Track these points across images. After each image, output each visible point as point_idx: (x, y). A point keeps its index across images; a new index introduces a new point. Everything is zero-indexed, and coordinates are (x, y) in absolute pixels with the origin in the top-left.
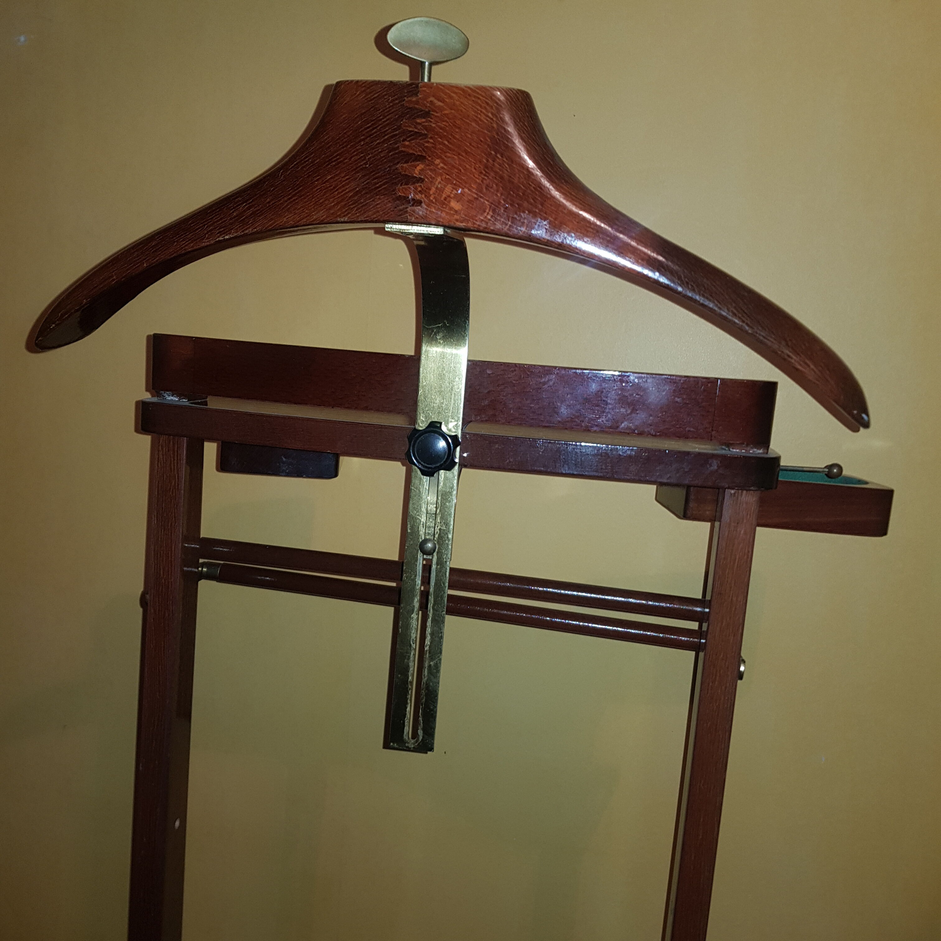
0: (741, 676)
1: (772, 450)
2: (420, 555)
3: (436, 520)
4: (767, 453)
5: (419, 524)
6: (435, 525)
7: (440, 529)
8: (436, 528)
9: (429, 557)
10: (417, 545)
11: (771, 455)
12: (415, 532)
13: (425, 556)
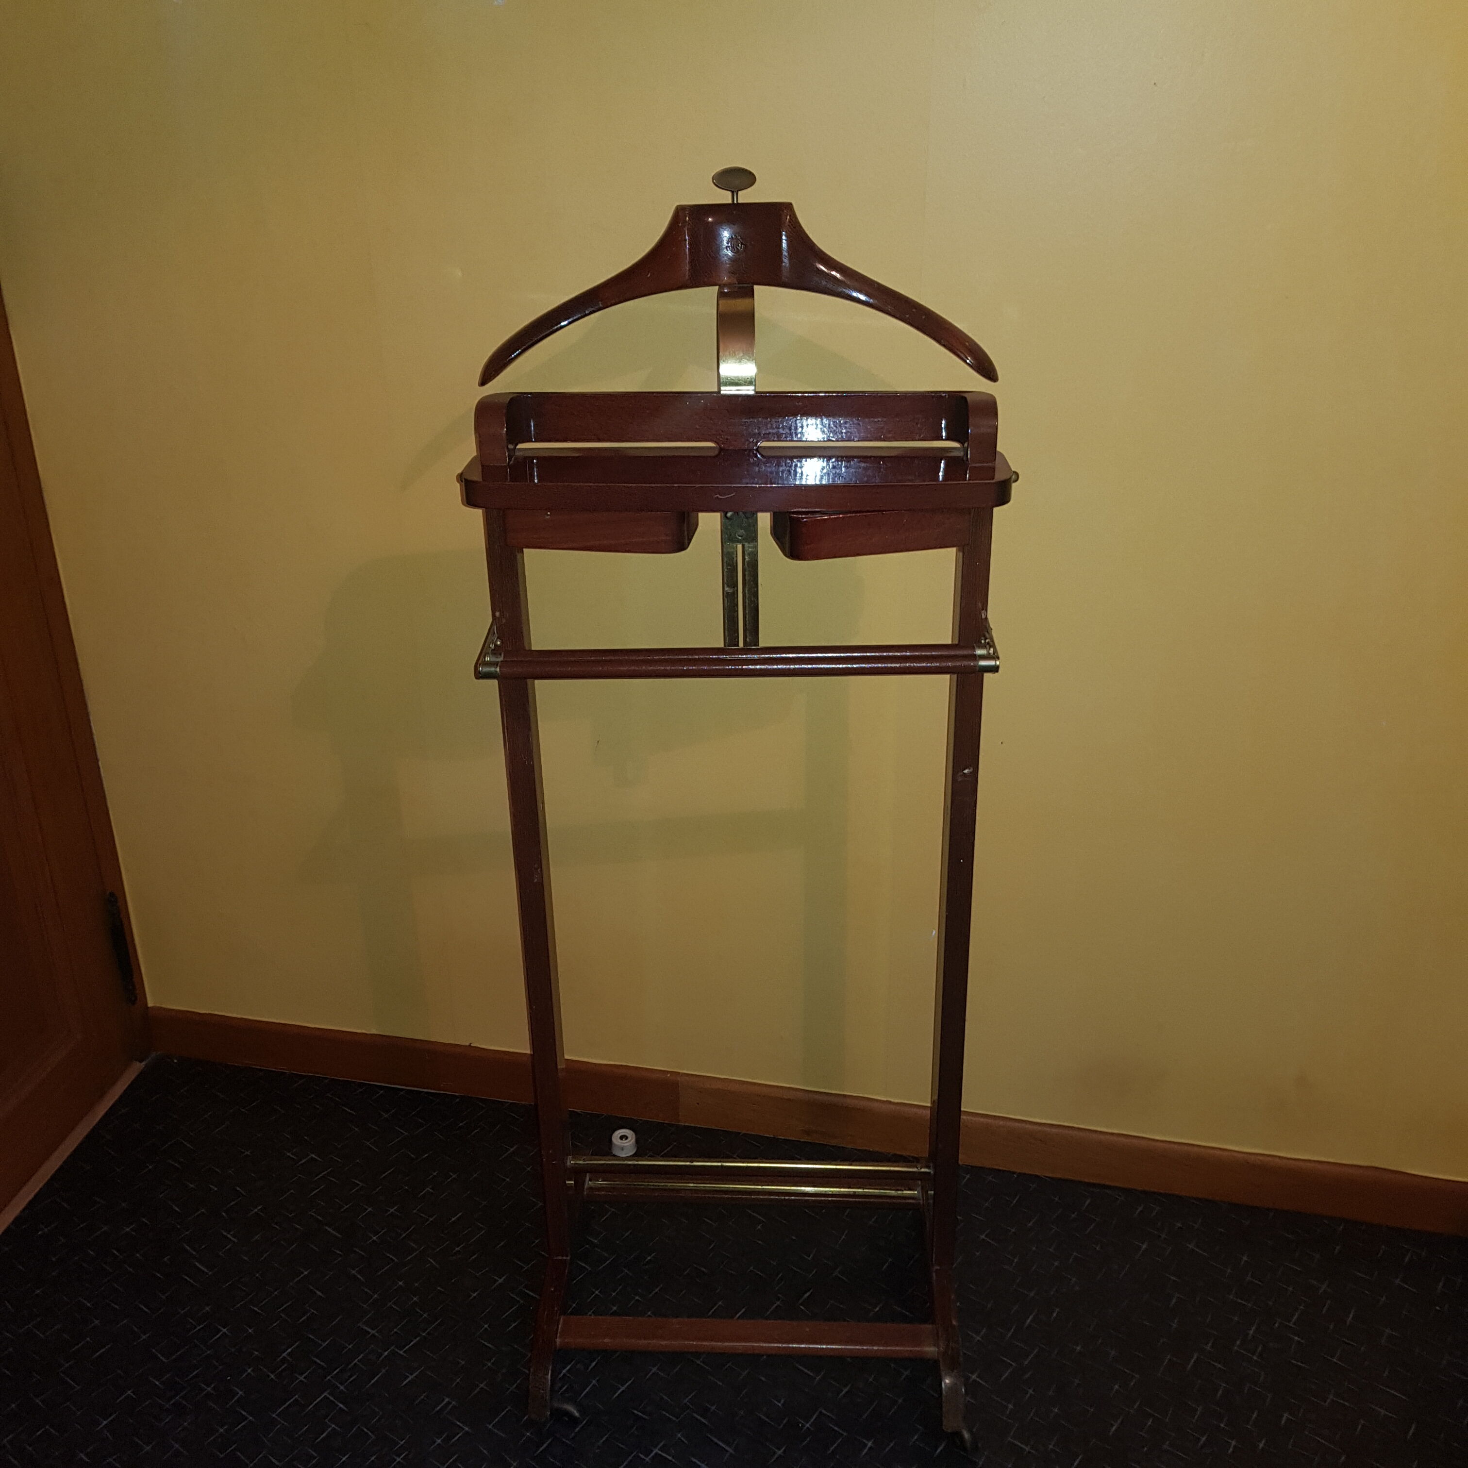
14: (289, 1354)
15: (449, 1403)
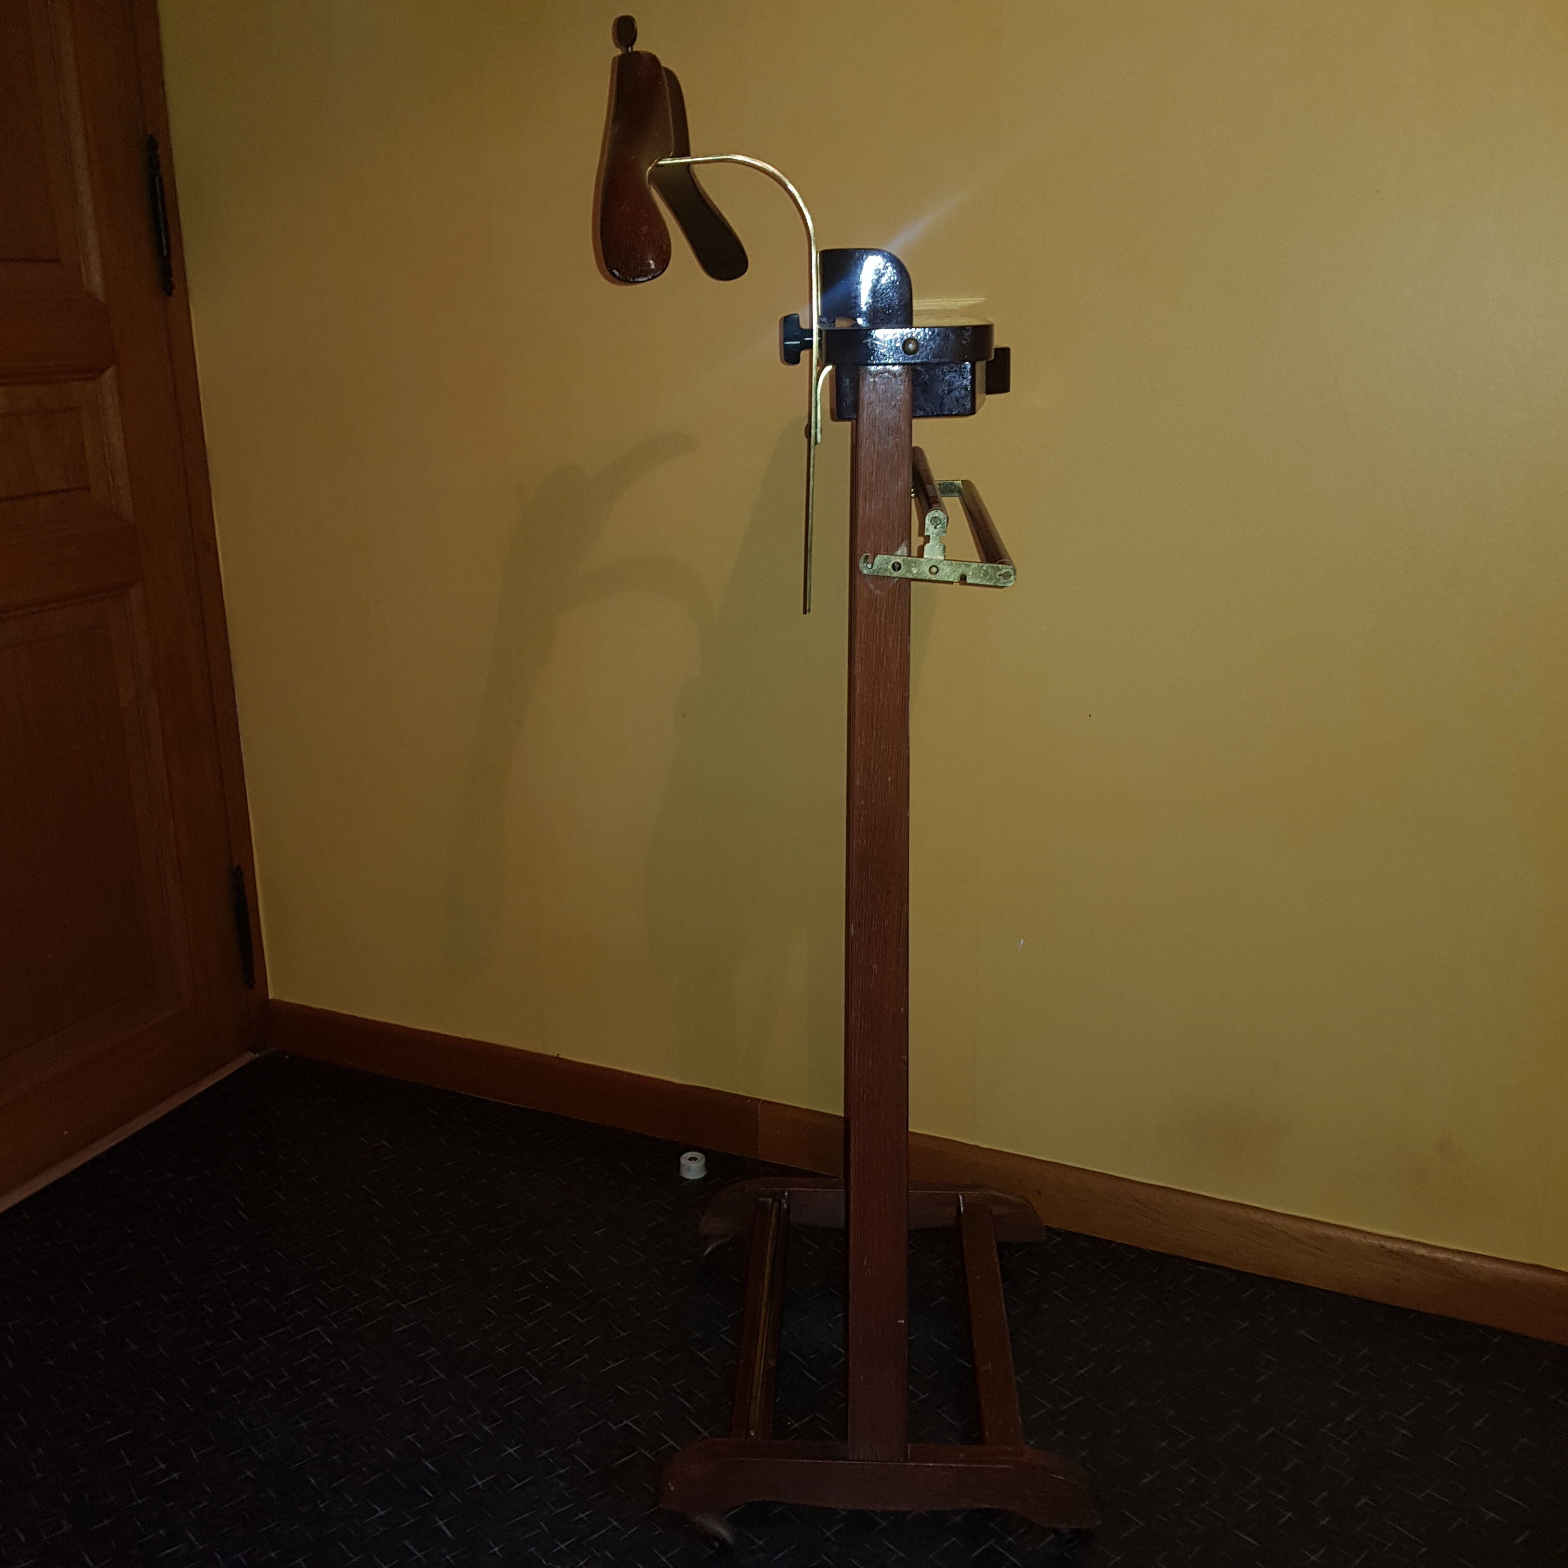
14: (296, 1293)
15: (433, 1352)
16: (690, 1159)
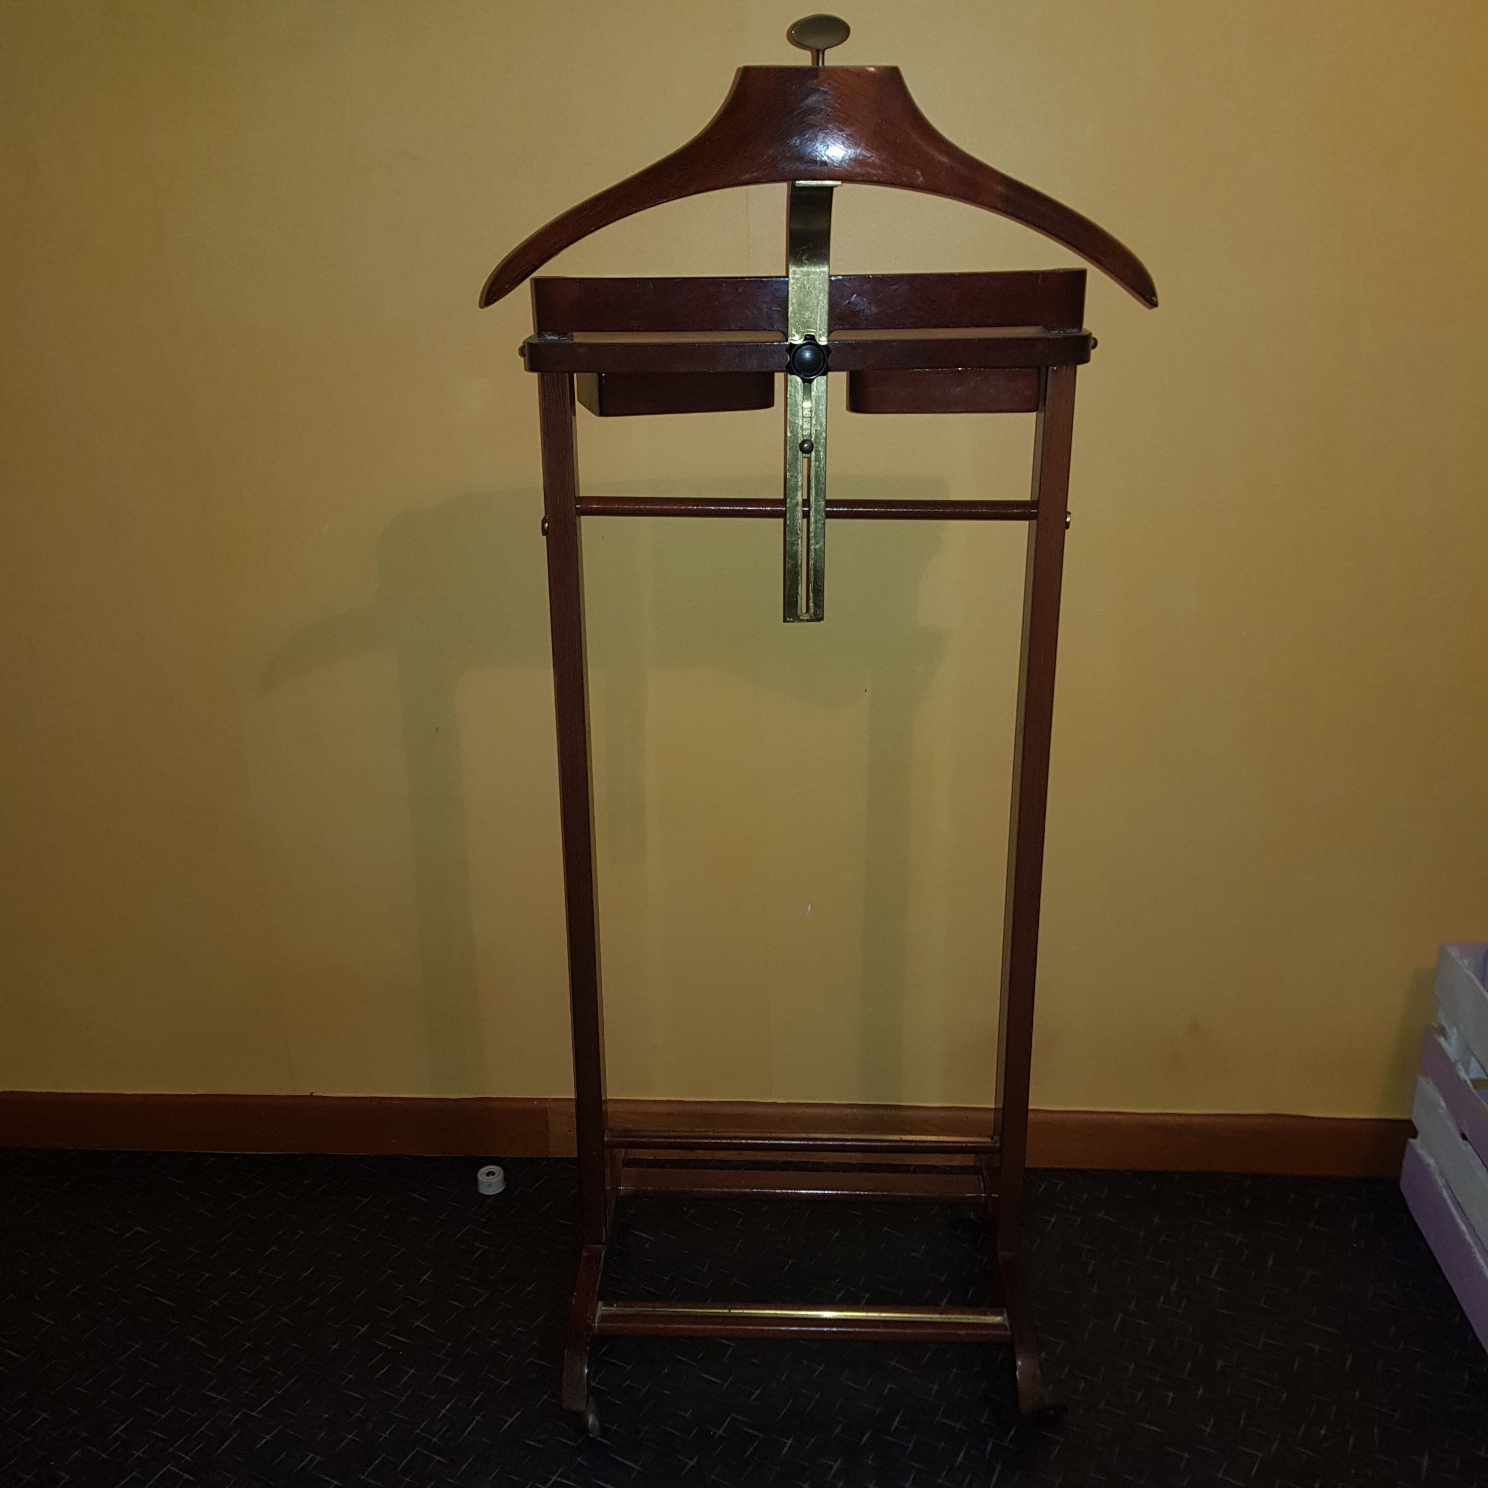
0: (1067, 525)
1: (1085, 329)
2: (800, 453)
3: (812, 422)
4: (1081, 331)
5: (798, 428)
6: (811, 426)
7: (816, 430)
8: (812, 429)
9: (808, 455)
10: (797, 447)
11: (1084, 333)
12: (795, 435)
13: (804, 455)
16: (488, 1174)
